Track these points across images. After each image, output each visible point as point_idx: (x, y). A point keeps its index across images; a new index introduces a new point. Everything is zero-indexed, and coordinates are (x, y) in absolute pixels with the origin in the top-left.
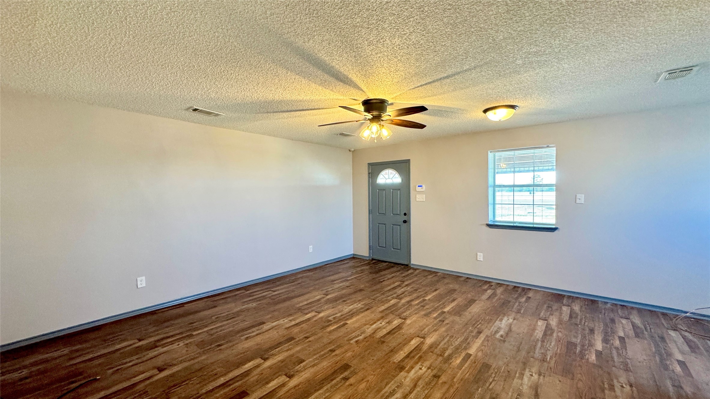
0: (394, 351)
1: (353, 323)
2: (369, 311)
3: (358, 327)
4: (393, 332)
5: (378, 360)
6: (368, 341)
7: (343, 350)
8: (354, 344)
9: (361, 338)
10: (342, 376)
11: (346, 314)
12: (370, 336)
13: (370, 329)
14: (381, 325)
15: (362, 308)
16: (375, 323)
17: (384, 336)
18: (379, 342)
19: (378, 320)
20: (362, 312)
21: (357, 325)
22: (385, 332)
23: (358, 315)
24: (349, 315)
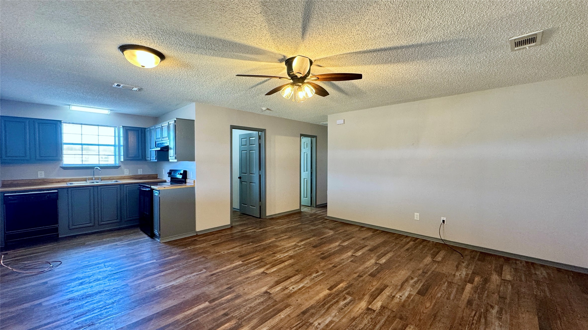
0: (292, 265)
1: (322, 290)
2: (304, 308)
3: (317, 285)
4: (286, 278)
5: (303, 261)
6: (308, 272)
7: (327, 267)
8: (320, 271)
9: (314, 275)
10: (325, 255)
11: (332, 305)
12: (307, 276)
13: (306, 282)
14: (294, 286)
15: (312, 315)
16: (299, 289)
17: (295, 275)
18: (300, 271)
19: (295, 293)
20: (312, 307)
21: (318, 288)
22: (293, 280)
23: (318, 302)
24: (328, 302)
